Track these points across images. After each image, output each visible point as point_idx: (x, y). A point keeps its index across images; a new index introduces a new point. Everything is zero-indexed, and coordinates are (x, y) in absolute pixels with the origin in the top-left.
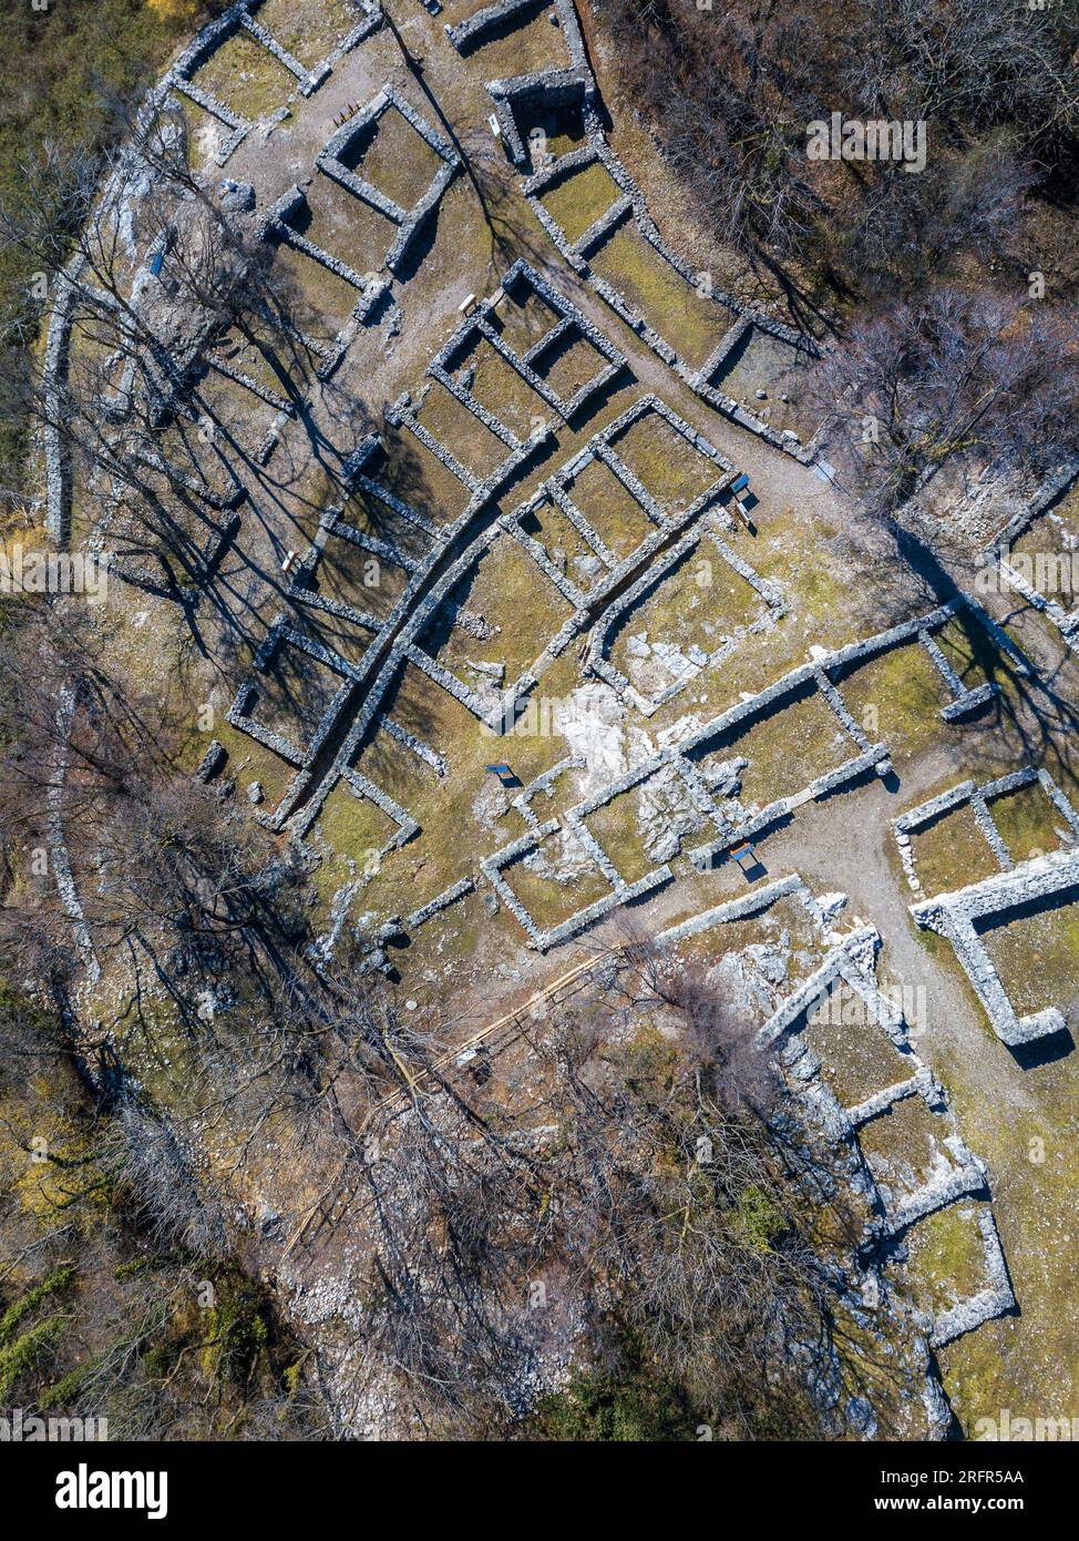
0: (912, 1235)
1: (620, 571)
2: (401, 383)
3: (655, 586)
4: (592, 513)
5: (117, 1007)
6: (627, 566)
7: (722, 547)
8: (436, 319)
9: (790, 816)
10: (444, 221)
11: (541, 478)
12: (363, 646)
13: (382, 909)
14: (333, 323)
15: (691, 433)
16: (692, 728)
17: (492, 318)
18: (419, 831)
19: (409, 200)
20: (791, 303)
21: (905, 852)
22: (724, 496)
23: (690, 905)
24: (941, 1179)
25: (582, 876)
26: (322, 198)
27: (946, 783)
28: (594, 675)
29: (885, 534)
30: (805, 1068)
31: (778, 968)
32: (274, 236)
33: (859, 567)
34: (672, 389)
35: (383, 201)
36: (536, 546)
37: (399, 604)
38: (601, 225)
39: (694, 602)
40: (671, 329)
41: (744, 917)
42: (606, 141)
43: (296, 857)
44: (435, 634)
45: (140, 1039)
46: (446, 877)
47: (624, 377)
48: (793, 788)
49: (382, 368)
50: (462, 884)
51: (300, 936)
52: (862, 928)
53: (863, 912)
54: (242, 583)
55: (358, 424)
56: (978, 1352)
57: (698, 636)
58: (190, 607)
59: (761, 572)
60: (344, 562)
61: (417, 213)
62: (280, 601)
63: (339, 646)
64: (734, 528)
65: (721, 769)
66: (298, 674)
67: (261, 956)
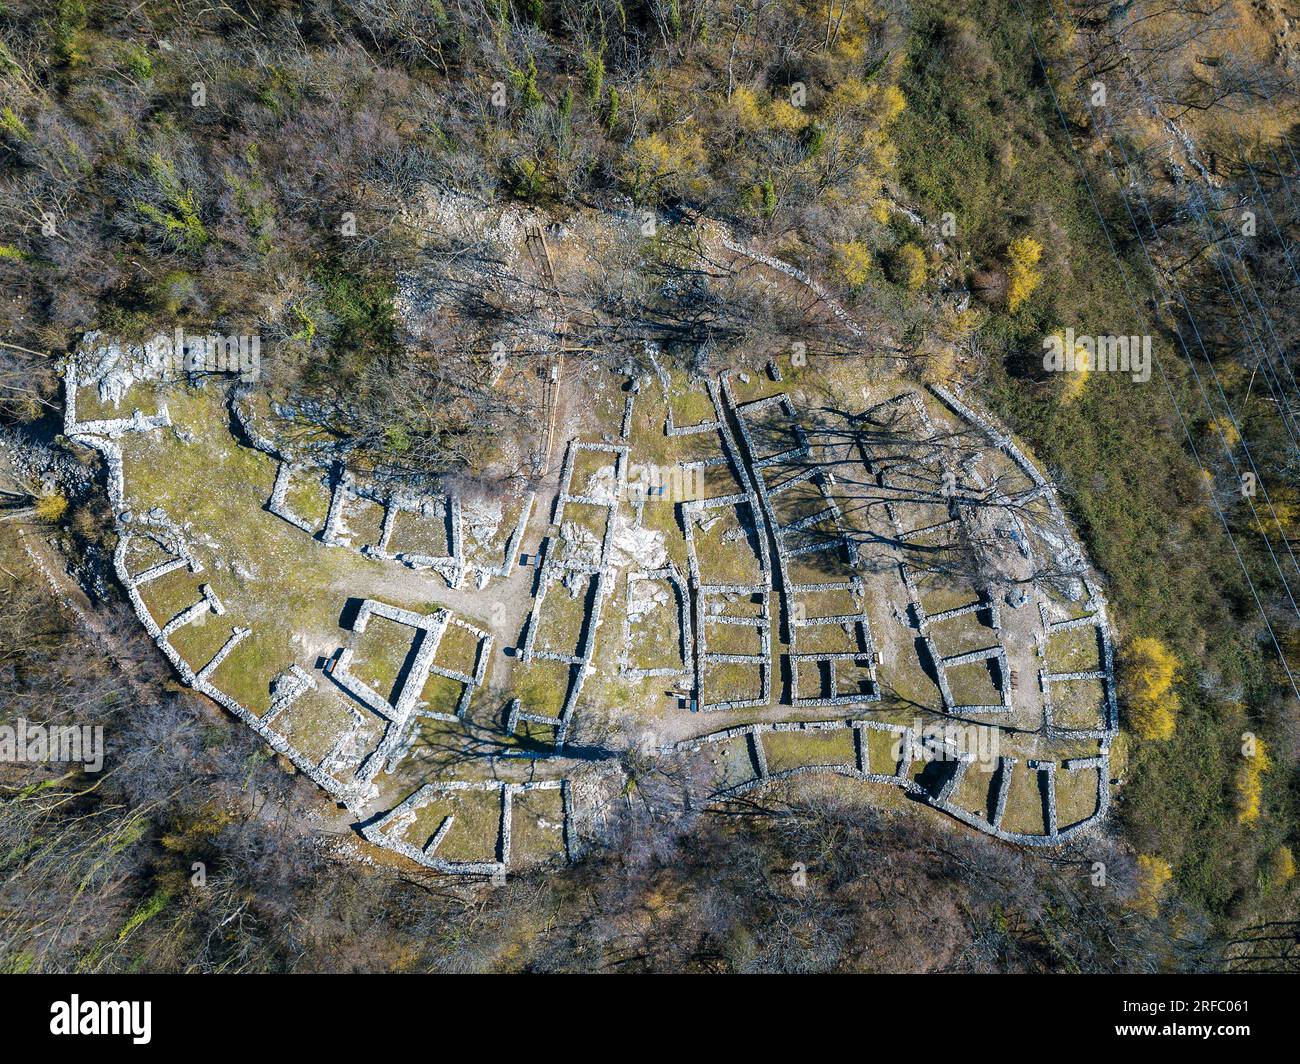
0: (328, 492)
1: (701, 618)
2: (870, 598)
3: (681, 628)
4: (738, 629)
5: (704, 242)
6: (701, 624)
7: (673, 672)
8: (886, 639)
9: (534, 596)
10: (929, 681)
11: (772, 622)
12: (768, 480)
13: (647, 391)
14: (924, 591)
15: (735, 705)
16: (607, 587)
17: (863, 664)
18: (665, 434)
19: (953, 675)
20: (755, 806)
21: (476, 631)
22: (694, 694)
23: (535, 521)
24: (338, 525)
25: (586, 486)
26: (984, 635)
27: (488, 675)
28: (666, 566)
29: (616, 748)
30: (429, 509)
31: (478, 534)
32: (984, 597)
33: (612, 723)
34: (763, 716)
35: (960, 661)
36: (745, 592)
37: (772, 510)
38: (865, 749)
39: (659, 638)
40: (790, 739)
41: (511, 538)
42: (901, 787)
43: (701, 373)
44: (744, 513)
45: (682, 240)
46: (636, 428)
47: (786, 699)
48: (544, 607)
49: (885, 595)
50: (627, 432)
51: (666, 346)
52: (462, 583)
53: (467, 590)
54: (842, 452)
55: (868, 563)
56: (265, 479)
57: (643, 626)
58: (851, 419)
59: (647, 679)
60: (810, 505)
61: (941, 672)
62: (818, 461)
63: (776, 469)
64: (676, 686)
65: (579, 584)
66: (779, 441)
67: (672, 322)
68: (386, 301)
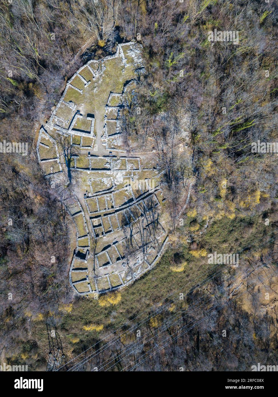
0: (117, 105)
1: (105, 195)
2: (118, 232)
3: (102, 191)
4: (104, 204)
5: (190, 179)
6: (104, 195)
7: (92, 191)
8: (109, 238)
9: (103, 156)
10: (101, 249)
11: (108, 212)
12: (140, 204)
13: (154, 173)
14: (122, 244)
15: (87, 207)
16: (108, 172)
17: (103, 234)
18: (145, 179)
19: (104, 254)
20: (65, 216)
21: (92, 145)
22: (88, 197)
23: (120, 153)
24: (110, 109)
25: (130, 163)
26: (114, 260)
27: (83, 150)
28: (116, 185)
29: (72, 182)
30: (118, 129)
31: (114, 141)
32: (123, 258)
33: (78, 179)
34: (86, 213)
35: (107, 255)
36: (113, 204)
37: (133, 206)
38: (83, 238)
39: (99, 186)
40: (82, 221)
41: (115, 148)
42: (76, 248)
43: (161, 184)
44: (131, 200)
45: (189, 174)
46: (145, 172)
47: (91, 218)
48: (101, 159)
49: (119, 235)
50: (144, 170)
51: (165, 175)
52: (103, 140)
53: (101, 141)
54: (149, 219)
55: (126, 230)
56: (117, 91)
57: (101, 182)
58: (157, 220)
59: (89, 186)
60: (136, 215)
61: (104, 252)
62: (146, 214)
63: (143, 205)
64: (89, 193)
65: (108, 166)
66: (149, 205)
67: (171, 175)
68: (162, 110)
